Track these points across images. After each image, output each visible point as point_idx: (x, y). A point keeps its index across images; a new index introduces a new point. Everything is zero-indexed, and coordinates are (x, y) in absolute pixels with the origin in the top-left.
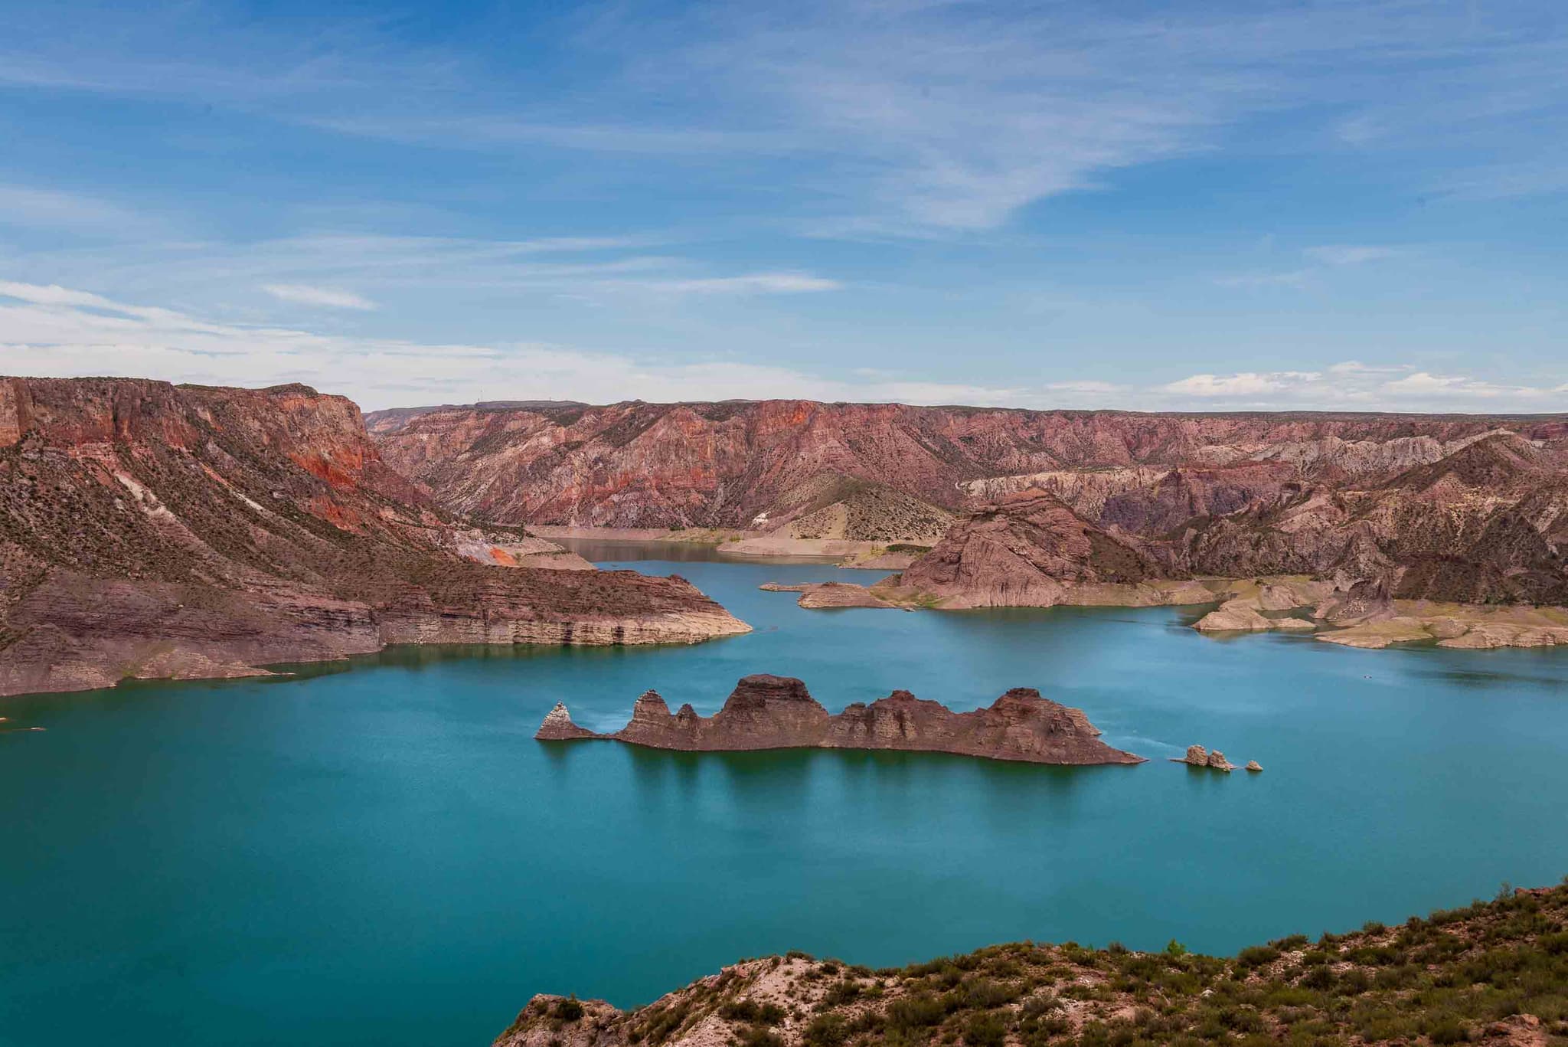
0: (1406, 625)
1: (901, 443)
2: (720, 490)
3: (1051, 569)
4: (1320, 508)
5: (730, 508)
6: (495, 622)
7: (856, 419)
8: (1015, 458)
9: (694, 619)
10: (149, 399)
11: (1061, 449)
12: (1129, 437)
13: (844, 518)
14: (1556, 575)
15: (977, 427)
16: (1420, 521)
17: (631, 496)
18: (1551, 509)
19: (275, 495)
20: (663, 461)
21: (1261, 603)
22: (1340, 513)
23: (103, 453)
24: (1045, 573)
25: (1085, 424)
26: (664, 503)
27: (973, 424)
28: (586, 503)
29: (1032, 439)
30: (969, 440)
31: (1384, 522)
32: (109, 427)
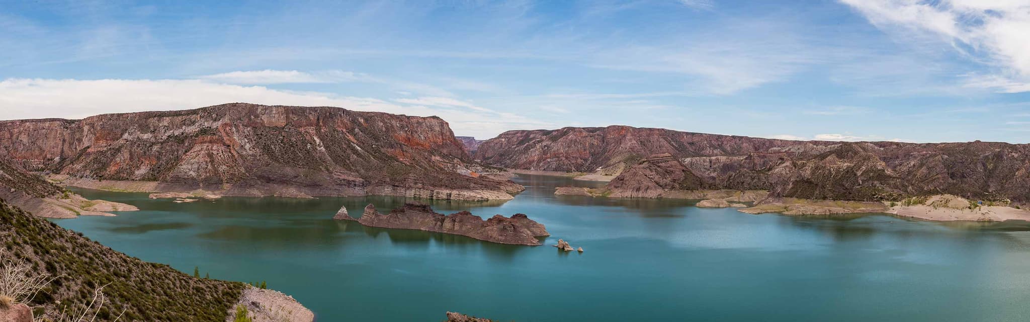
0: (777, 206)
1: (662, 143)
2: (590, 158)
3: (661, 184)
4: (787, 166)
5: (592, 165)
6: (408, 188)
7: (644, 134)
8: (708, 151)
9: (488, 193)
10: (333, 113)
11: (729, 149)
12: (756, 146)
13: (623, 168)
14: (845, 188)
15: (695, 139)
16: (820, 171)
17: (554, 159)
18: (863, 167)
19: (373, 146)
20: (569, 147)
21: (739, 199)
22: (794, 168)
23: (312, 130)
24: (659, 185)
25: (739, 140)
26: (566, 162)
27: (694, 138)
28: (539, 161)
29: (719, 145)
30: (692, 144)
31: (807, 172)
32: (315, 122)
